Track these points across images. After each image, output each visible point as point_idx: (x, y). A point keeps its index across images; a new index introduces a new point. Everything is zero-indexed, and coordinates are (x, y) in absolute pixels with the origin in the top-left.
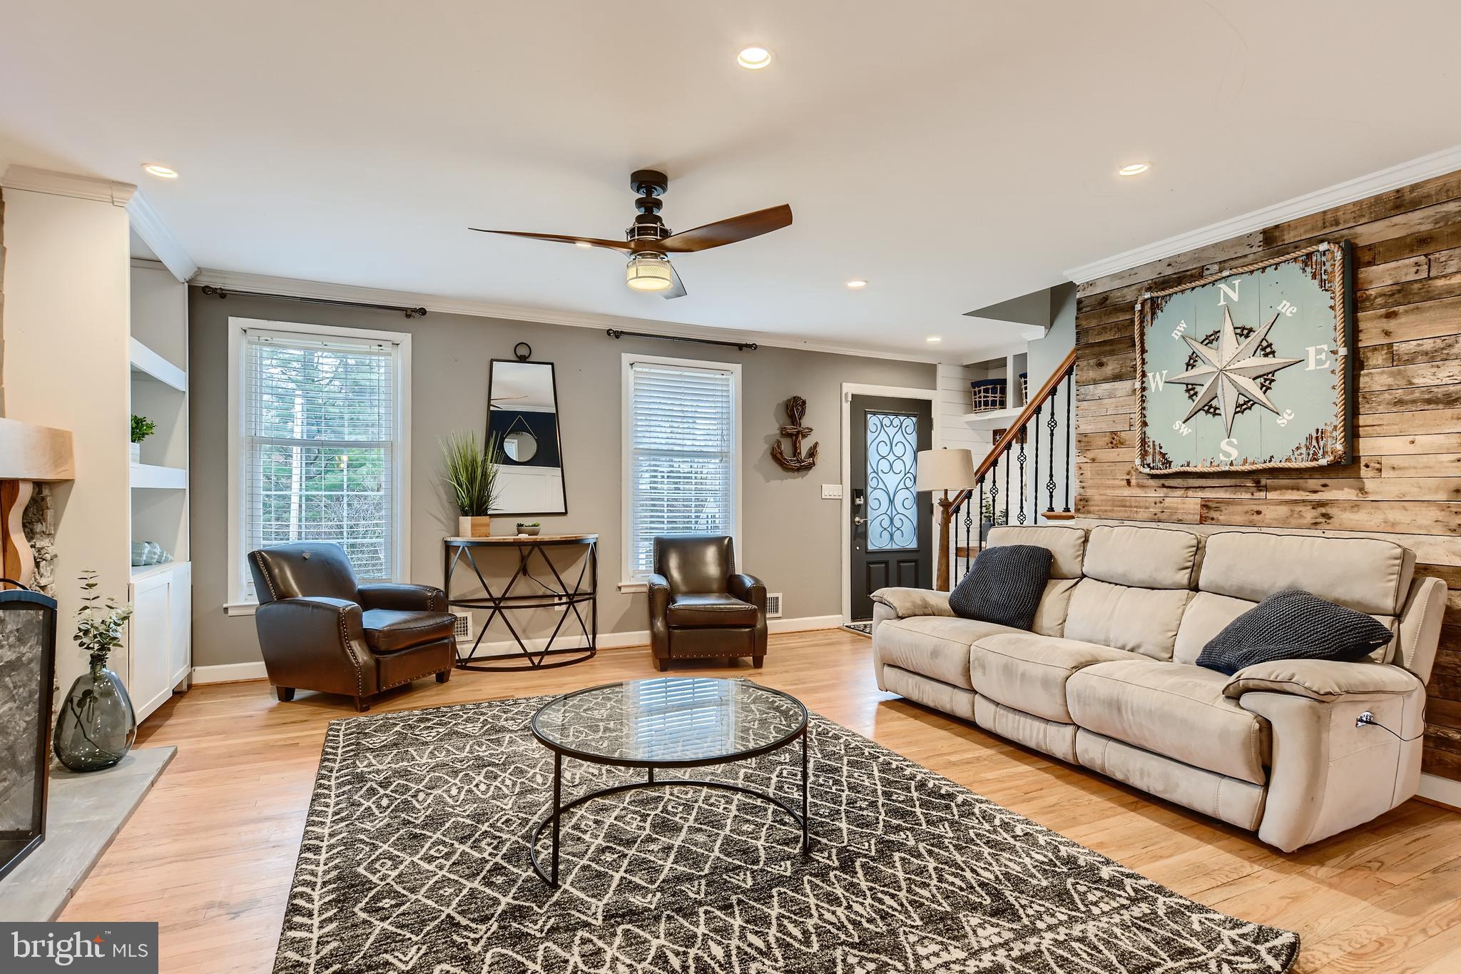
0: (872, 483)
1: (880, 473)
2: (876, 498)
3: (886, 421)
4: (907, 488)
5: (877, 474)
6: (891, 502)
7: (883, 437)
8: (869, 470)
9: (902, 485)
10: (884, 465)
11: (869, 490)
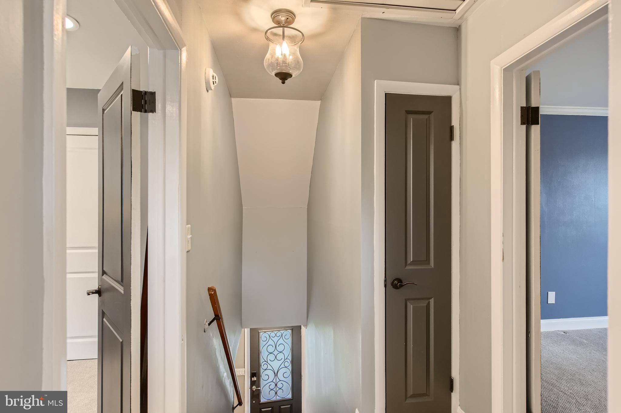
0: (263, 367)
1: (269, 362)
2: (266, 376)
3: (273, 334)
4: (286, 367)
5: (267, 362)
6: (276, 375)
7: (271, 342)
8: (262, 360)
9: (283, 366)
10: (271, 357)
11: (262, 371)
